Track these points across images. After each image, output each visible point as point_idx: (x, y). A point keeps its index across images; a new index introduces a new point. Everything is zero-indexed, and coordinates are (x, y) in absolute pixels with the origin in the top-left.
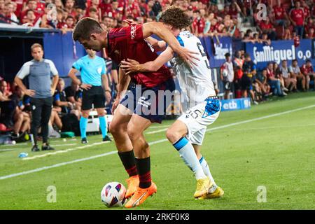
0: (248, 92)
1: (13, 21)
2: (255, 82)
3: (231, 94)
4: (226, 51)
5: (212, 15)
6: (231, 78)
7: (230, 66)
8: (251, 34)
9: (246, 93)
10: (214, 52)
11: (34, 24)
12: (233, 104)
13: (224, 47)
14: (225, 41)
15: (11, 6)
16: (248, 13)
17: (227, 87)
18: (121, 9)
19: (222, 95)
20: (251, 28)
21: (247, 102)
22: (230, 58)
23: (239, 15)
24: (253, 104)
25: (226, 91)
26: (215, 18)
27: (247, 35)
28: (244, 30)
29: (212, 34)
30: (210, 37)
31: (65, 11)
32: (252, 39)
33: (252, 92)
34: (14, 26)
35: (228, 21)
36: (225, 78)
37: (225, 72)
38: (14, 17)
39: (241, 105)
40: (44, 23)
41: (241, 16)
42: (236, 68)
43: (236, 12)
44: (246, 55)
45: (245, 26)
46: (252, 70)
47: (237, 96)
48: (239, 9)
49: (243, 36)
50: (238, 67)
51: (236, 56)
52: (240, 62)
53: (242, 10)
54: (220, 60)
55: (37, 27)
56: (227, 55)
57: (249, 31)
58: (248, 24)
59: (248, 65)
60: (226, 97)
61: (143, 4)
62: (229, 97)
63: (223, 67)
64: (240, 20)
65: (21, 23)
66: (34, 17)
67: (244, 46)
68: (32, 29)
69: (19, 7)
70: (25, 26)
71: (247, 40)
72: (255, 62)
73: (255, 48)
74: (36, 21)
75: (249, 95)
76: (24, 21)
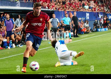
0: (107, 26)
1: (47, 8)
2: (109, 24)
3: (103, 27)
4: (102, 16)
5: (98, 6)
6: (103, 23)
7: (103, 20)
8: (108, 12)
9: (107, 27)
10: (99, 16)
11: (52, 9)
12: (103, 29)
13: (101, 15)
14: (101, 13)
15: (46, 4)
16: (107, 6)
17: (102, 25)
18: (75, 5)
19: (101, 27)
20: (108, 10)
21: (107, 29)
22: (102, 18)
23: (105, 6)
24: (108, 29)
25: (102, 26)
26: (99, 7)
27: (107, 12)
28: (106, 10)
29: (98, 11)
30: (97, 12)
31: (60, 5)
32: (108, 13)
33: (108, 26)
34: (47, 9)
35: (102, 8)
36: (101, 23)
37: (101, 21)
38: (47, 7)
39: (105, 30)
40: (55, 8)
41: (105, 7)
42: (104, 20)
43: (104, 6)
44: (107, 17)
45: (106, 9)
46: (108, 21)
47: (104, 27)
48: (105, 5)
49: (106, 12)
50: (105, 20)
51: (104, 17)
52: (105, 19)
53: (106, 5)
54: (100, 18)
55: (53, 10)
56: (102, 17)
57: (107, 11)
58: (107, 9)
59: (107, 19)
60: (101, 28)
61: (80, 4)
62: (102, 28)
63: (101, 20)
64: (105, 8)
65: (49, 9)
66: (52, 7)
67: (106, 15)
68: (51, 10)
69: (48, 4)
70: (49, 10)
71: (107, 13)
72: (109, 19)
73: (109, 15)
74: (53, 8)
75: (108, 27)
76: (50, 8)
